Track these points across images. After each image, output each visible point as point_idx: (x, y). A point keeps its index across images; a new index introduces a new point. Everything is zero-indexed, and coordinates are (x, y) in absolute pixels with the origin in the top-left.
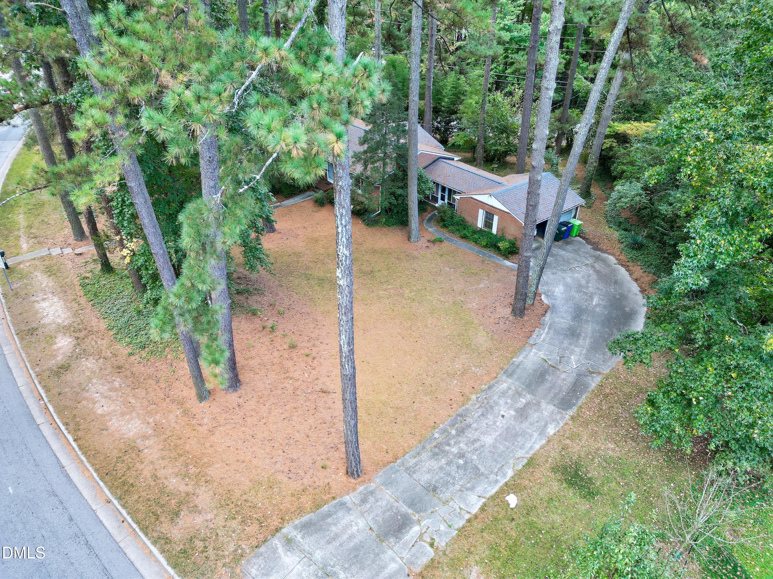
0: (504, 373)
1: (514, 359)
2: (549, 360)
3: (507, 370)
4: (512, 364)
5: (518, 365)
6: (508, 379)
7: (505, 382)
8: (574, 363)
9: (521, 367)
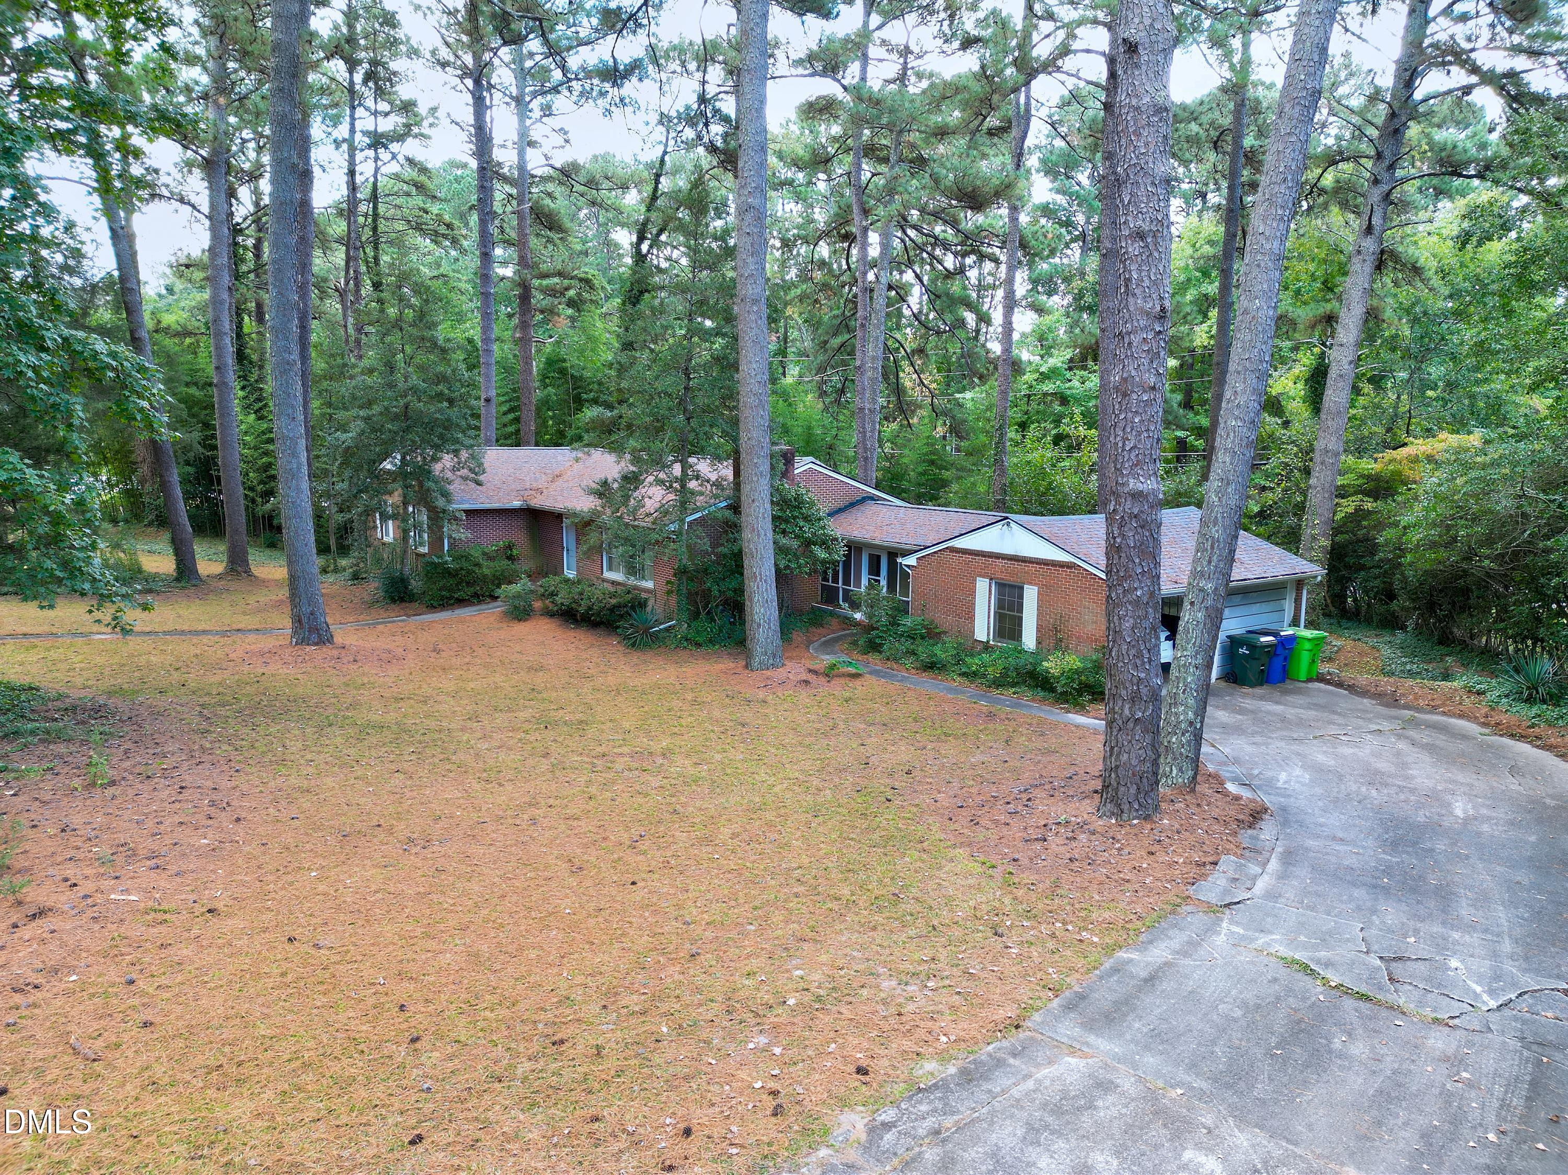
0: (1069, 1007)
1: (1123, 955)
2: (1328, 964)
3: (1082, 997)
4: (1115, 970)
5: (1151, 980)
6: (1092, 1039)
7: (1072, 1051)
8: (1478, 989)
9: (1166, 985)
